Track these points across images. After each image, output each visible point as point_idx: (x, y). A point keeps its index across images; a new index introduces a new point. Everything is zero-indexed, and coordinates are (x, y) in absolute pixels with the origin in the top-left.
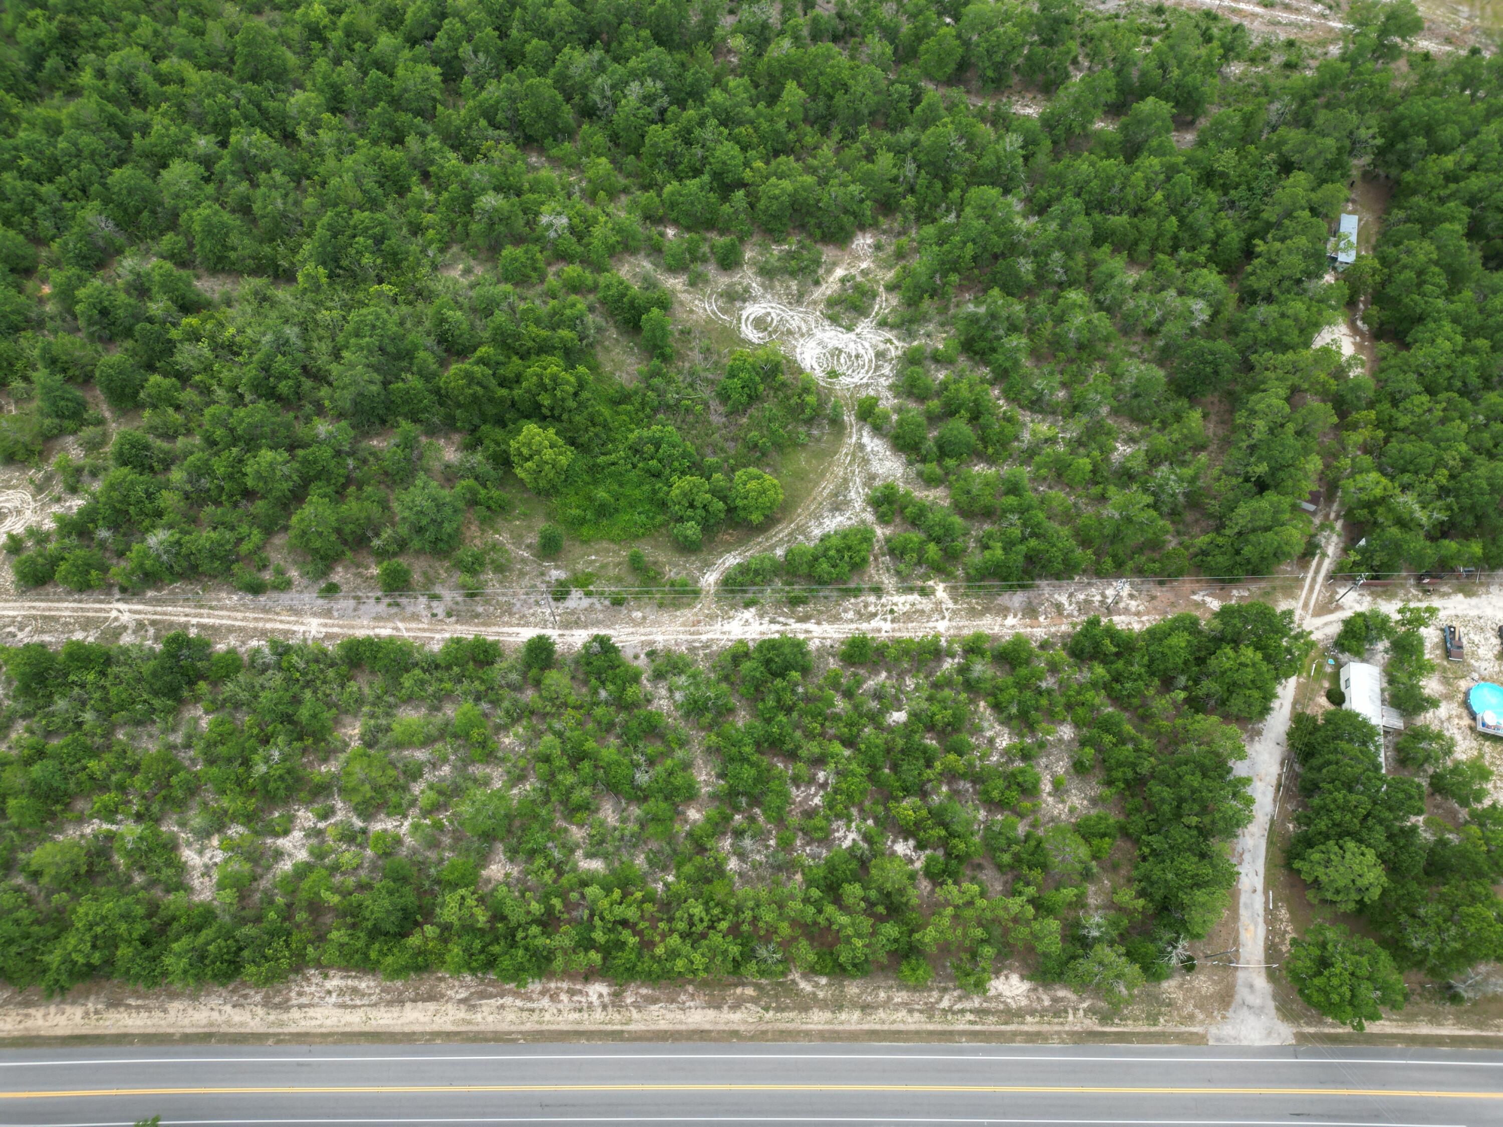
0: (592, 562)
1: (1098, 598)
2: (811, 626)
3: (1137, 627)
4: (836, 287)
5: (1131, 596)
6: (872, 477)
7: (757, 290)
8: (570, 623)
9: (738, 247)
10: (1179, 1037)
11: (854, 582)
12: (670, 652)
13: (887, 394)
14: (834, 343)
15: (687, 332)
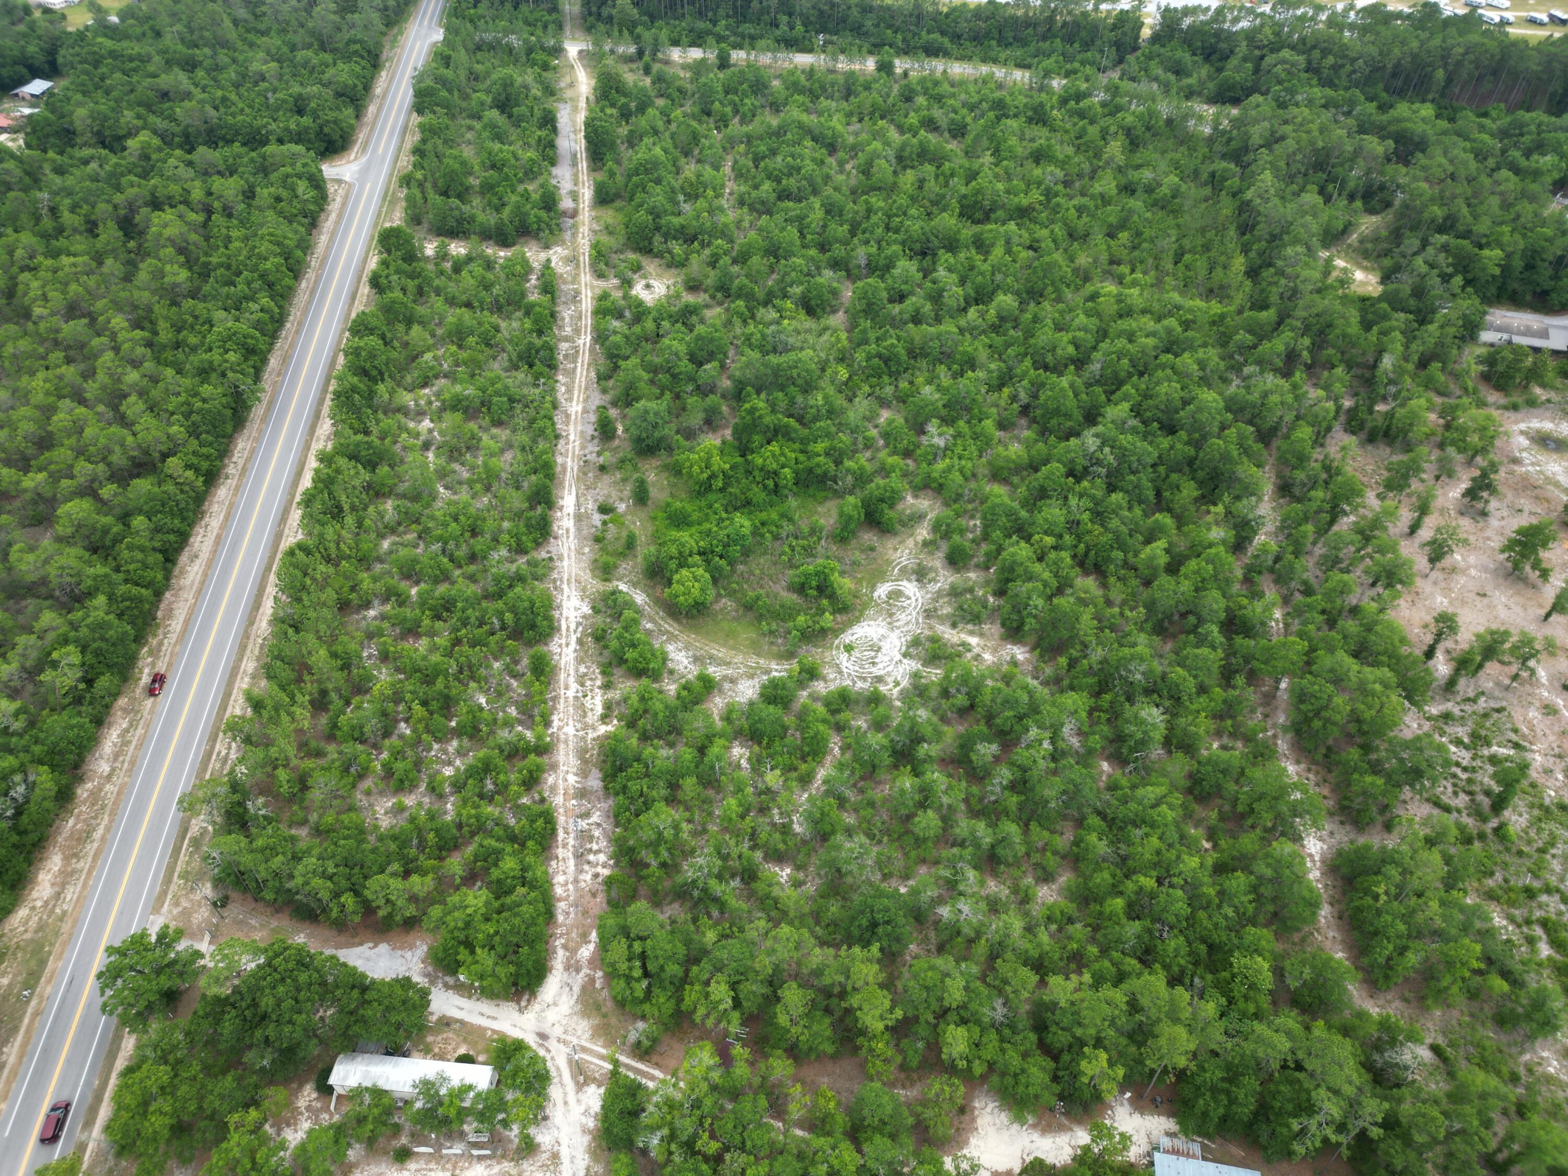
0: (635, 523)
1: (595, 847)
2: (573, 645)
3: (559, 879)
4: (955, 640)
5: (596, 876)
6: (733, 681)
7: (934, 587)
8: (579, 518)
9: (977, 566)
10: (164, 893)
11: (618, 672)
12: (552, 569)
13: (832, 687)
14: (885, 646)
15: (872, 549)
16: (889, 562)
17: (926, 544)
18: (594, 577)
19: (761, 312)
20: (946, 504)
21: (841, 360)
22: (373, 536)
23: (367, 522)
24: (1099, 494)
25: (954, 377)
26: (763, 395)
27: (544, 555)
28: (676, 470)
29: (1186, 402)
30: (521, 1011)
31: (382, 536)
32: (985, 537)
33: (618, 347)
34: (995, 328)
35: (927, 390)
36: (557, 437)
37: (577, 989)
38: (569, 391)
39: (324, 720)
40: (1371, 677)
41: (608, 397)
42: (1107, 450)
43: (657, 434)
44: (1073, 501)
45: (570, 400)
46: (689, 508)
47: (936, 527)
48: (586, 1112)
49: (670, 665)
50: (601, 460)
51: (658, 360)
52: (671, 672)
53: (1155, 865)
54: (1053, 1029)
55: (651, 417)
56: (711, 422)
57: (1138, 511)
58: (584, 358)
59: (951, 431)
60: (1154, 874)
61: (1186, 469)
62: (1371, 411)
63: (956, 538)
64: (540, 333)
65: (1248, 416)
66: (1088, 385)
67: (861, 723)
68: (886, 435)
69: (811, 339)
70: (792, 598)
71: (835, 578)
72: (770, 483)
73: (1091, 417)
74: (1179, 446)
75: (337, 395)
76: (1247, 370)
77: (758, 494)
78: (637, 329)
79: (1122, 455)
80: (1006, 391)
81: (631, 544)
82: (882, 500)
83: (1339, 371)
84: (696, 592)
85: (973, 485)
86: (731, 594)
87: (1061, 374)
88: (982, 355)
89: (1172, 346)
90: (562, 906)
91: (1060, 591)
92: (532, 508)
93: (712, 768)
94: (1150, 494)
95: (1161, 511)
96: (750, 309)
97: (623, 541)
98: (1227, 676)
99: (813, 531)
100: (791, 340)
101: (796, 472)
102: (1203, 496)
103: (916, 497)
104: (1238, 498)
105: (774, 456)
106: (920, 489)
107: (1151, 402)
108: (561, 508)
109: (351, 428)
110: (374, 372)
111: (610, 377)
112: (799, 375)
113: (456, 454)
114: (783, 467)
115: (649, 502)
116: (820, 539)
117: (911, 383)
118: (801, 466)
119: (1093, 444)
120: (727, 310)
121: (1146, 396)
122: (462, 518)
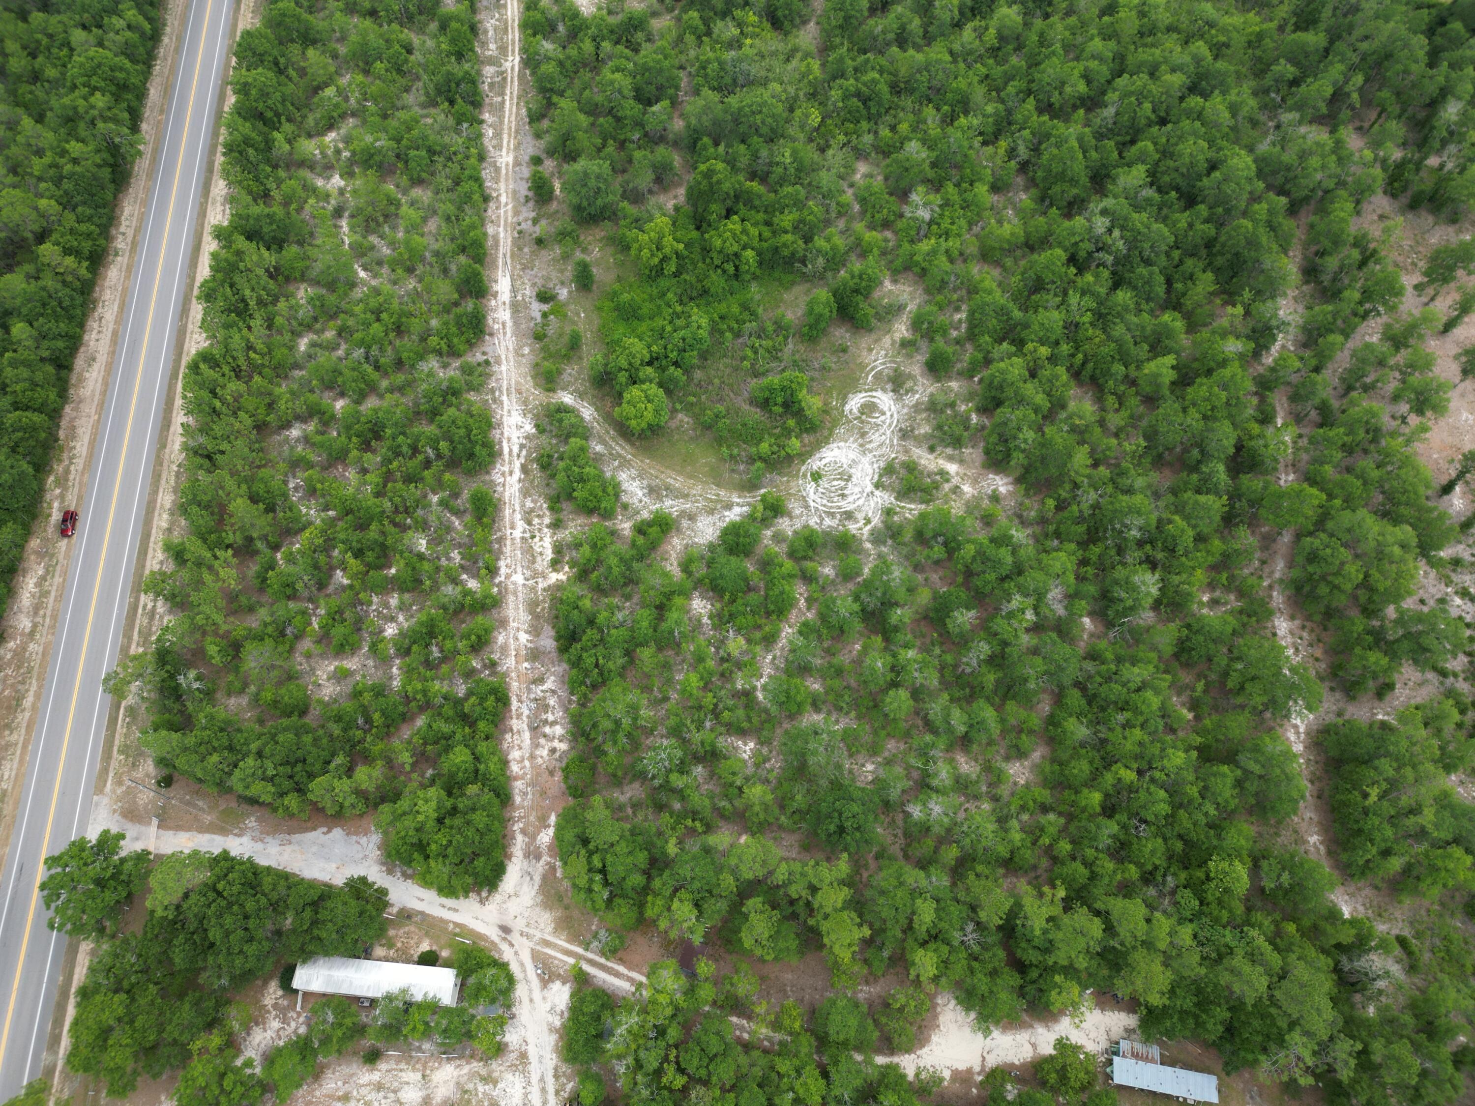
0: (578, 315)
1: (551, 718)
2: (517, 474)
3: (515, 755)
4: (932, 467)
5: (553, 751)
6: (692, 518)
7: (911, 400)
8: (516, 307)
9: (960, 374)
10: (105, 770)
11: (567, 506)
12: (489, 375)
13: (798, 525)
14: (856, 473)
15: (844, 351)
16: (862, 367)
17: (905, 344)
18: (536, 385)
19: (718, 26)
20: (929, 293)
21: (813, 96)
22: (287, 336)
23: (279, 321)
24: (1103, 290)
25: (944, 125)
26: (722, 148)
27: (480, 358)
28: (623, 247)
29: (1213, 167)
30: (482, 902)
31: (296, 334)
32: (972, 336)
33: (551, 79)
34: (994, 51)
35: (913, 147)
36: (486, 199)
37: (537, 879)
38: (498, 135)
39: (254, 568)
40: (1390, 539)
41: (542, 144)
42: (1116, 232)
43: (600, 201)
44: (1074, 299)
45: (499, 147)
46: (639, 297)
47: (916, 324)
48: (552, 1011)
49: (624, 498)
50: (538, 230)
51: (599, 98)
52: (625, 507)
53: (1137, 757)
54: (1023, 945)
56: (661, 180)
57: (1145, 312)
58: (513, 88)
59: (938, 199)
60: (1135, 766)
61: (1203, 252)
62: (1420, 166)
63: (940, 343)
64: (459, 56)
65: (1281, 183)
66: (1099, 136)
67: (828, 571)
68: (863, 201)
69: (777, 65)
70: (755, 415)
71: (803, 394)
72: (731, 269)
73: (1100, 183)
74: (1198, 224)
75: (230, 149)
76: (1285, 116)
77: (716, 281)
78: (572, 51)
79: (1134, 240)
80: (1003, 143)
81: (574, 344)
82: (857, 291)
84: (649, 416)
85: (959, 267)
86: (689, 408)
87: (1068, 121)
88: (979, 92)
89: (1200, 85)
90: (518, 785)
91: (1049, 416)
92: (462, 300)
93: (671, 632)
94: (1160, 290)
95: (1170, 309)
96: (706, 22)
97: (566, 339)
98: (1229, 520)
99: (779, 328)
100: (754, 70)
101: (759, 254)
102: (1218, 291)
103: (895, 281)
104: (1260, 296)
105: (734, 235)
106: (899, 272)
107: (1171, 163)
108: (495, 295)
109: (250, 193)
110: (269, 114)
111: (543, 116)
112: (763, 122)
113: (372, 224)
114: (744, 248)
115: (595, 287)
116: (786, 338)
117: (893, 128)
118: (765, 245)
119: (1101, 224)
120: (679, 19)
121: (1166, 153)
122: (384, 316)
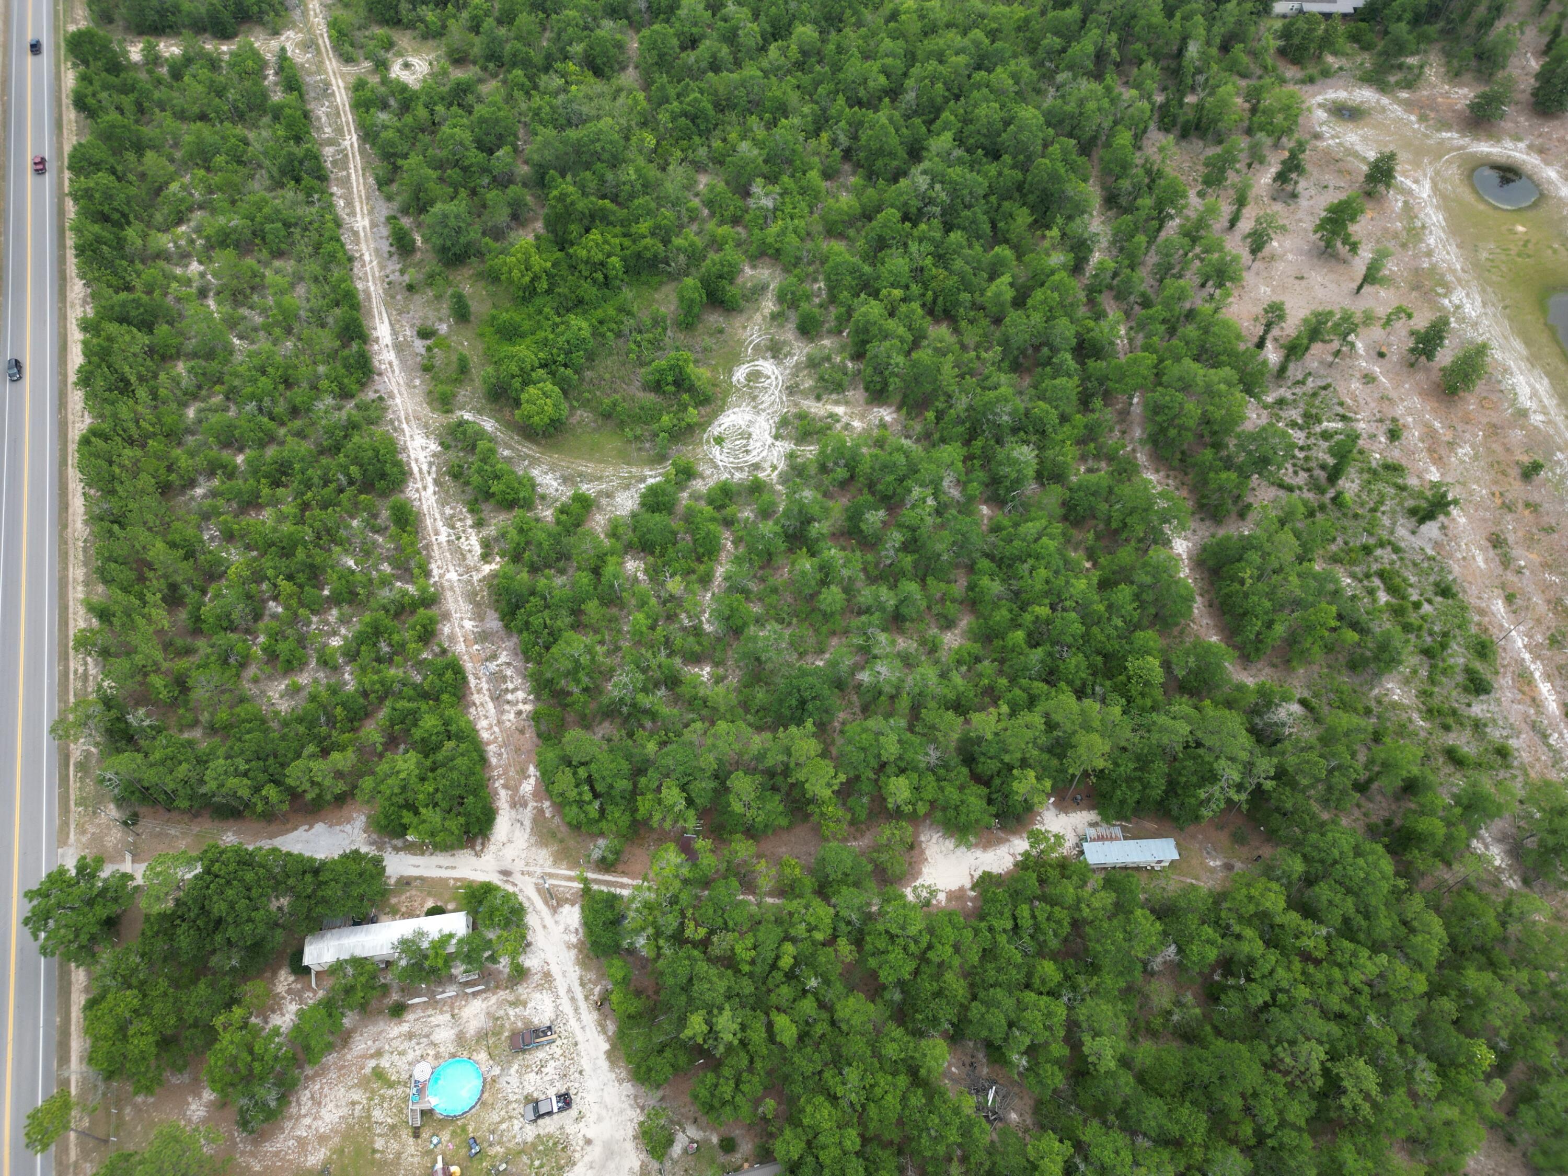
0: (462, 344)
1: (511, 686)
2: (431, 488)
3: (482, 724)
4: (822, 413)
5: (519, 713)
6: (609, 495)
7: (791, 362)
8: (399, 348)
9: (830, 332)
10: (65, 824)
11: (487, 508)
12: (385, 409)
13: (711, 483)
14: (755, 431)
15: (721, 332)
16: (741, 343)
17: (774, 317)
18: (433, 410)
19: (544, 80)
20: (786, 270)
21: (644, 124)
22: (174, 406)
23: (162, 392)
24: (938, 235)
25: (768, 129)
26: (569, 178)
27: (372, 395)
28: (493, 277)
29: (1007, 123)
30: (477, 855)
31: (185, 405)
32: (833, 299)
33: (392, 144)
34: (800, 66)
35: (744, 147)
36: (351, 259)
37: (528, 823)
38: (349, 204)
39: (183, 615)
40: (1216, 379)
41: (395, 205)
42: (938, 187)
43: (462, 240)
44: (914, 247)
45: (353, 214)
46: (517, 318)
47: (781, 298)
48: (566, 930)
49: (540, 490)
50: (407, 278)
51: (442, 154)
52: (543, 497)
53: (1047, 593)
54: (982, 759)
55: (452, 222)
56: (518, 217)
57: (978, 248)
58: (356, 164)
59: (777, 189)
60: (1047, 601)
61: (1017, 195)
62: (1181, 105)
63: (804, 306)
64: (298, 139)
65: (1068, 129)
66: (907, 117)
67: (747, 514)
68: (709, 204)
69: (607, 104)
70: (650, 398)
71: (691, 369)
72: (599, 276)
73: (915, 153)
74: (1006, 171)
75: (81, 251)
76: (1061, 77)
77: (589, 291)
78: (408, 119)
79: (954, 190)
80: (825, 136)
81: (463, 368)
82: (721, 277)
83: (1148, 66)
84: (549, 409)
85: (809, 245)
86: (585, 404)
87: (876, 110)
88: (793, 97)
89: (983, 62)
90: (492, 749)
91: (915, 344)
92: (345, 346)
93: (612, 586)
94: (987, 227)
95: (998, 243)
96: (531, 78)
97: (455, 365)
98: (1085, 402)
99: (656, 322)
100: (585, 109)
101: (624, 259)
102: (1036, 221)
103: (754, 267)
104: (1070, 218)
105: (597, 245)
106: (757, 258)
107: (971, 127)
108: (377, 340)
109: (109, 286)
110: (116, 216)
111: (392, 181)
112: (603, 148)
113: (240, 298)
114: (609, 256)
115: (472, 318)
116: (665, 329)
117: (724, 140)
118: (628, 252)
119: (923, 182)
120: (505, 82)
121: (966, 121)
122: (269, 369)
